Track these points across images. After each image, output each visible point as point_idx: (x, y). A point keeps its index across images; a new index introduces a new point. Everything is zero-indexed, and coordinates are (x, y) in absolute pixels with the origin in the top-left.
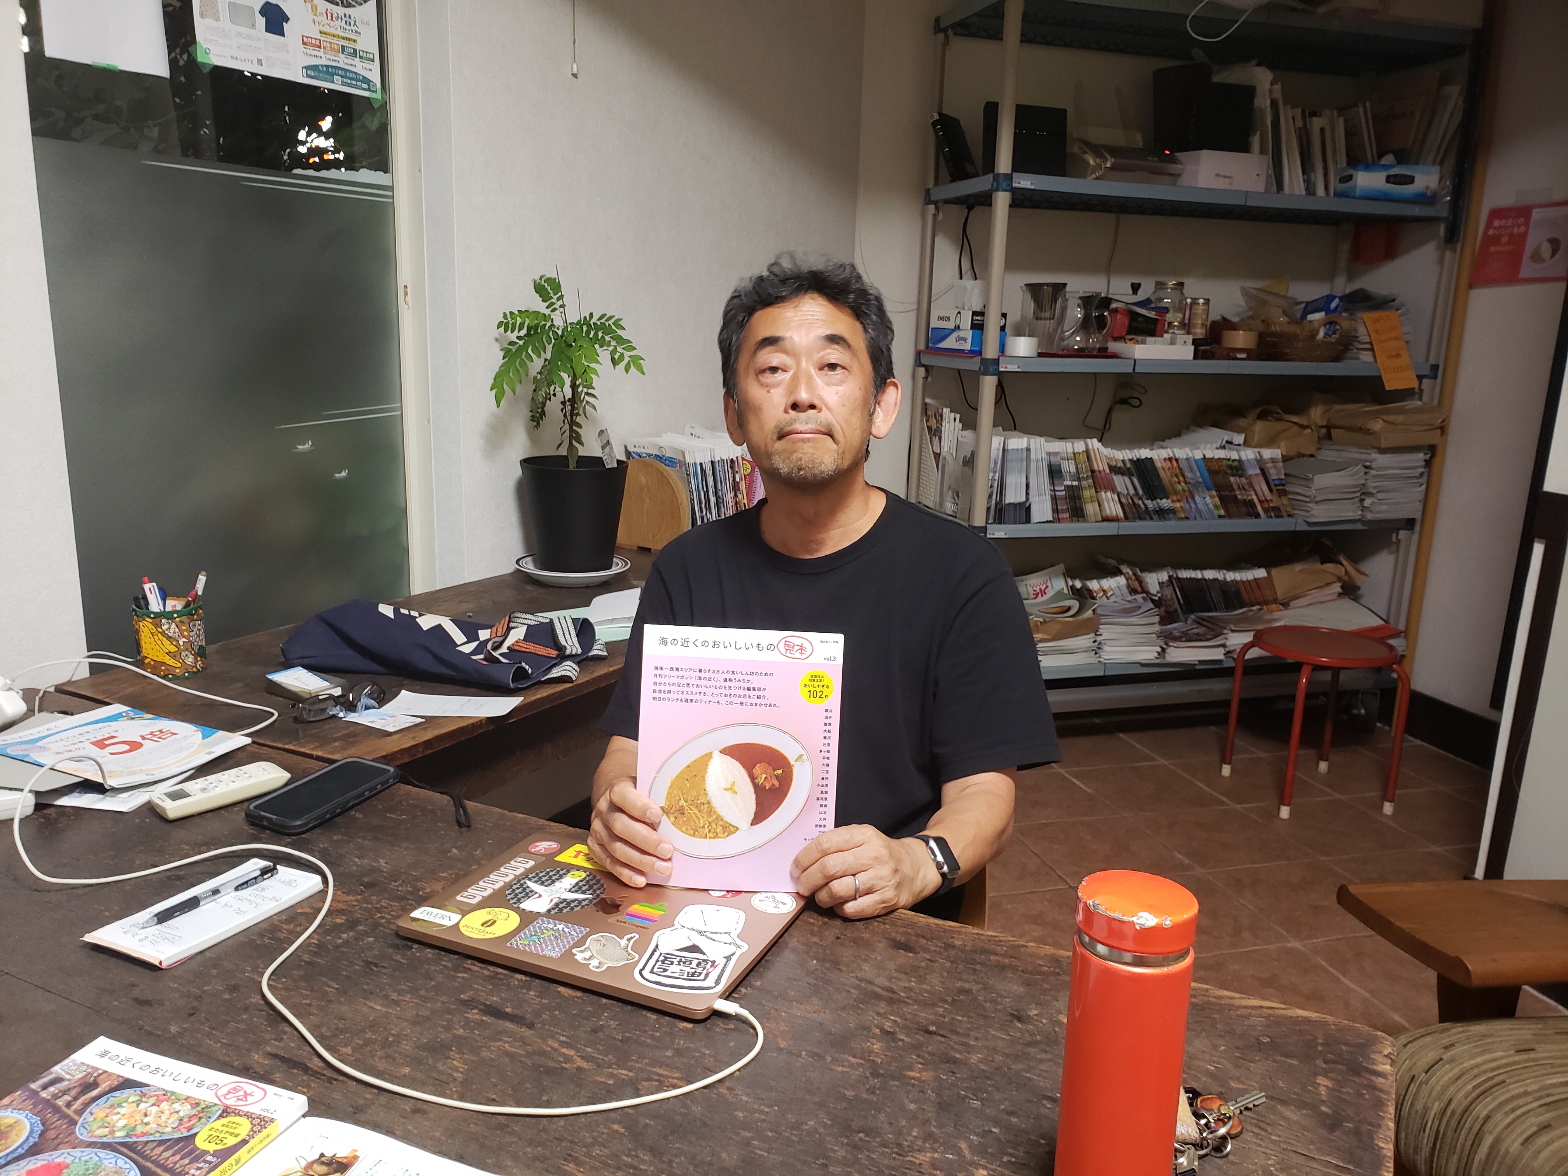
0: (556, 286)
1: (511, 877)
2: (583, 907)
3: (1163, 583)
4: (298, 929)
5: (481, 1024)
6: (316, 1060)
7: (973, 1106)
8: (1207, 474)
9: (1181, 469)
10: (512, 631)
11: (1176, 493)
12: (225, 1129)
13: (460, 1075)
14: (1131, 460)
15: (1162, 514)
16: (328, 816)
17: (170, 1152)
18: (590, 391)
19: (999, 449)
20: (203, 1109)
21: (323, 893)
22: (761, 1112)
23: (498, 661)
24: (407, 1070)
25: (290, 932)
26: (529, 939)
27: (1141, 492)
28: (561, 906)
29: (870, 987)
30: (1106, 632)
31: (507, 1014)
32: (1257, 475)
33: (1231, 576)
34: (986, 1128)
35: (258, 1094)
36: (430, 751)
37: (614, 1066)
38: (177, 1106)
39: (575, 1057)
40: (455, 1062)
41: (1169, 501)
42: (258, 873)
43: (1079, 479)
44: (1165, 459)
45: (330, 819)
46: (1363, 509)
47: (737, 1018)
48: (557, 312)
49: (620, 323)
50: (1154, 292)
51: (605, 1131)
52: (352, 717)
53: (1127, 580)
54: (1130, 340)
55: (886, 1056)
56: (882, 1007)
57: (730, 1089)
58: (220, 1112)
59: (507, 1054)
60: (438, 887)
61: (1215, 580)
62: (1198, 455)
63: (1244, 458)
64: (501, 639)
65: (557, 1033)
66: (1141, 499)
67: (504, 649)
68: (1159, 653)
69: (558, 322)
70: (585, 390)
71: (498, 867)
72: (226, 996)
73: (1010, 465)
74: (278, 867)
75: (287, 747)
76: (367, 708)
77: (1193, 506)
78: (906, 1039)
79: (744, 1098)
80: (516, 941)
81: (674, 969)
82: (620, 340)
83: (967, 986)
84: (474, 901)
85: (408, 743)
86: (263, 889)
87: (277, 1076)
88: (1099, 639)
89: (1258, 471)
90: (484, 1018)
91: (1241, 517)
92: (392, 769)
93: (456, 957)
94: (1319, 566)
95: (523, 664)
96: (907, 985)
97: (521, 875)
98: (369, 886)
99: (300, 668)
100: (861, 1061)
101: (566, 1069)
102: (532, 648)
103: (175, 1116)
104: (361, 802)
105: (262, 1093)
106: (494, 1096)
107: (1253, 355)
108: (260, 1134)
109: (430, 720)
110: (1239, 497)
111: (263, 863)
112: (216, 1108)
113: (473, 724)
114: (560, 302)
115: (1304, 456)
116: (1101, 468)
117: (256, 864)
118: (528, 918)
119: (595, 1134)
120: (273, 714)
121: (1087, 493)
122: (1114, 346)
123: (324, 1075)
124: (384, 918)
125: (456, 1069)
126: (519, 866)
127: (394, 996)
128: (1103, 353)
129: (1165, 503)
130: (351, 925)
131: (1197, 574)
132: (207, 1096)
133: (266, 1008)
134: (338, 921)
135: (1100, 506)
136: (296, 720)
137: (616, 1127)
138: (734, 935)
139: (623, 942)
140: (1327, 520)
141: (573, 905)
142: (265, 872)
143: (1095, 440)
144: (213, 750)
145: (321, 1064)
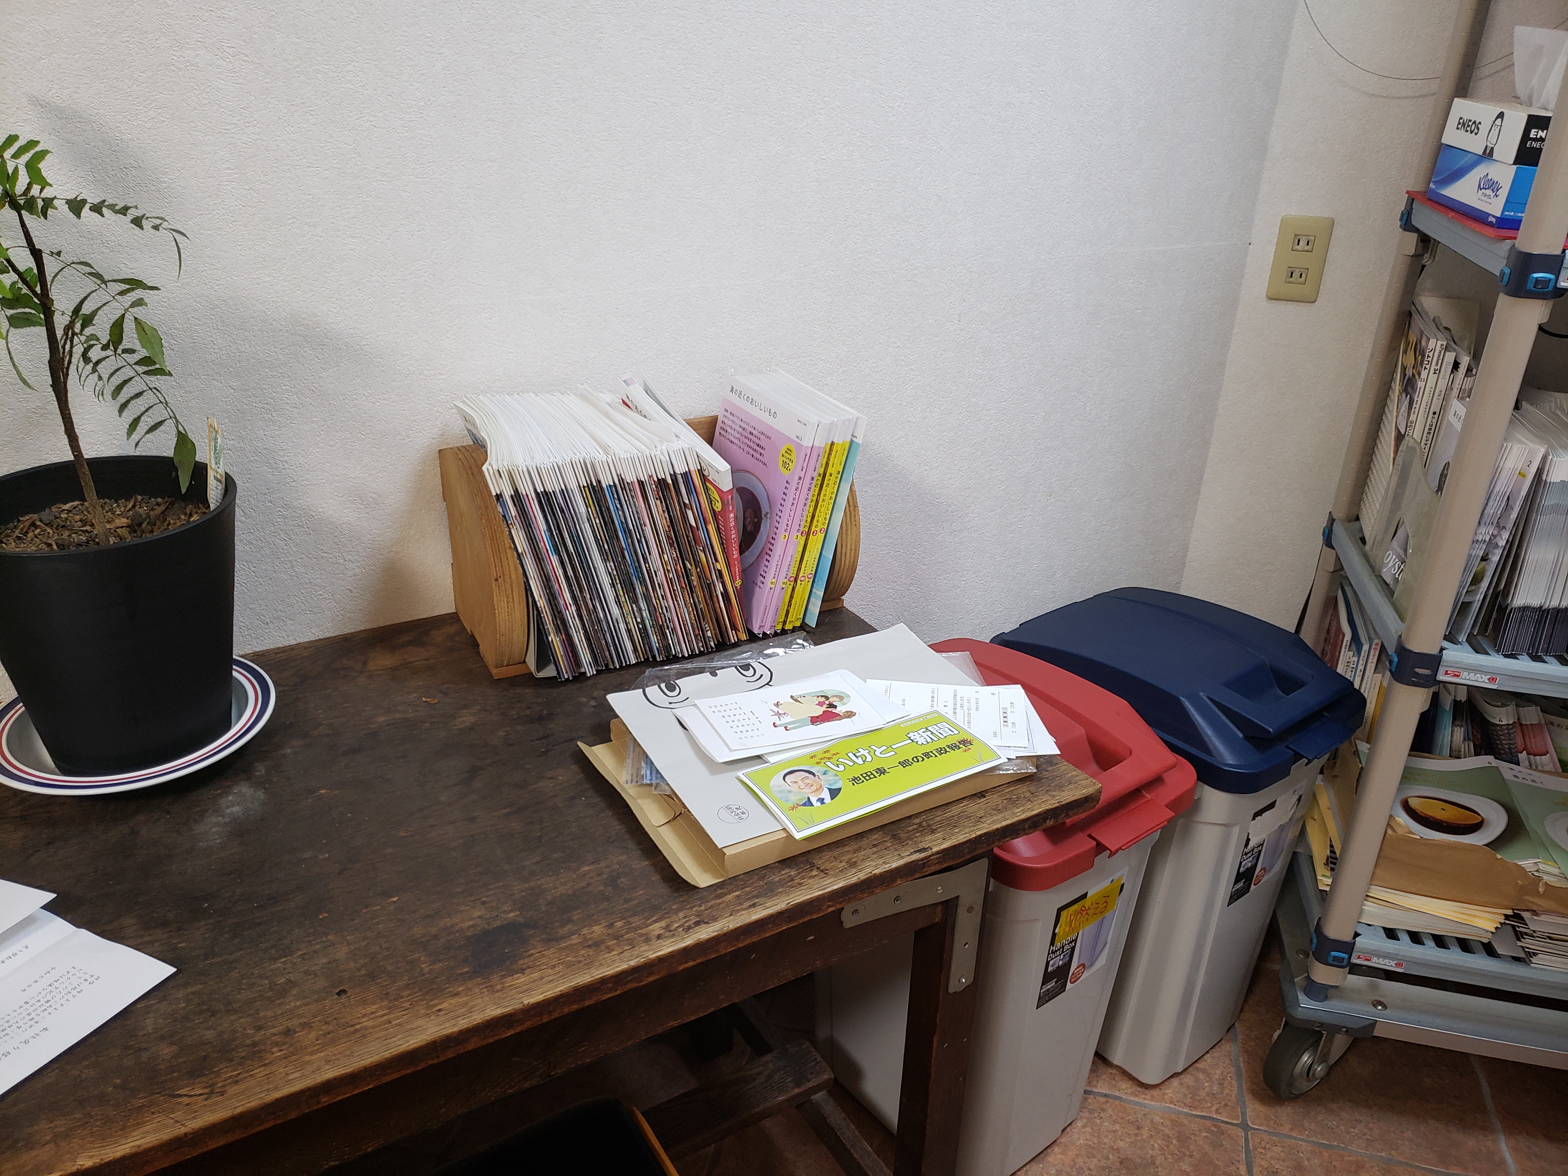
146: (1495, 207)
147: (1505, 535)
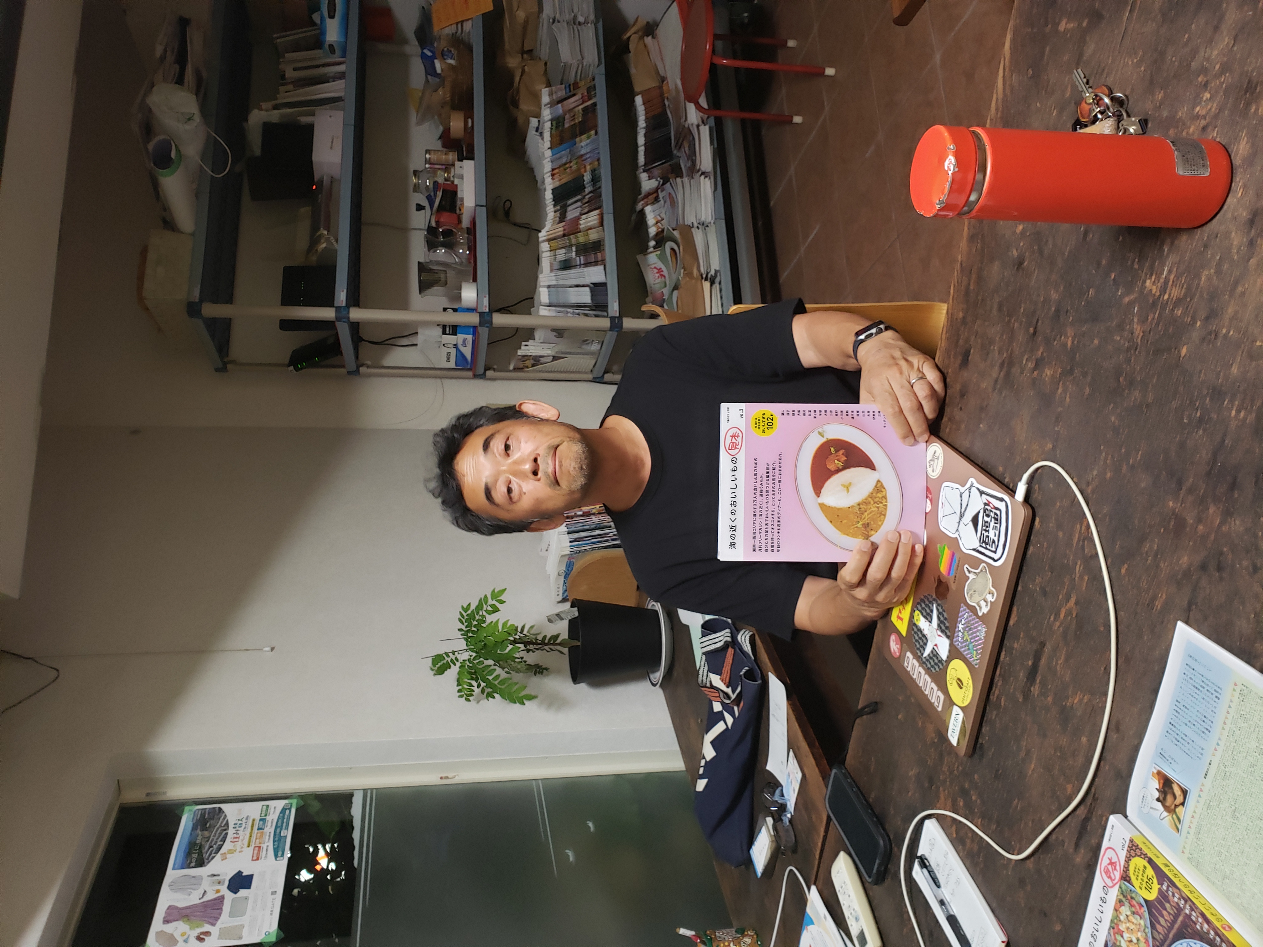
0: (437, 658)
1: (921, 669)
2: (944, 611)
3: (649, 177)
4: (970, 835)
5: (1043, 684)
6: (1079, 812)
7: (1093, 294)
8: (563, 146)
9: (560, 167)
10: (714, 684)
11: (579, 169)
12: (1140, 877)
13: (1086, 697)
14: (555, 206)
15: (595, 180)
16: (875, 819)
17: (1161, 919)
18: (519, 630)
19: (549, 310)
20: (1124, 896)
21: (938, 817)
22: (1106, 459)
23: (740, 694)
24: (1084, 739)
25: (972, 841)
26: (971, 651)
27: (579, 197)
28: (943, 628)
29: (1000, 381)
30: (690, 219)
31: (1033, 664)
32: (562, 106)
33: (642, 123)
34: (1112, 283)
35: (1110, 853)
36: (817, 744)
37: (1073, 576)
38: (1122, 918)
39: (1067, 608)
40: (1075, 702)
41: (585, 174)
42: (925, 870)
43: (571, 246)
44: (553, 179)
45: (877, 818)
46: (586, 22)
47: (1030, 483)
48: (459, 657)
49: (465, 606)
50: (421, 193)
51: (1127, 580)
52: (791, 806)
53: (647, 205)
54: (460, 210)
55: (1055, 364)
56: (1016, 370)
57: (1088, 484)
58: (1126, 883)
59: (1067, 660)
60: (930, 728)
61: (645, 135)
62: (548, 153)
63: (549, 117)
64: (721, 693)
65: (1048, 623)
66: (584, 197)
67: (729, 691)
68: (706, 177)
69: (465, 656)
70: (519, 634)
71: (913, 680)
72: (1029, 888)
73: (562, 301)
74: (919, 854)
75: (817, 857)
76: (782, 795)
77: (588, 156)
78: (1041, 350)
79: (1095, 473)
80: (974, 661)
81: (992, 534)
82: (479, 607)
83: (996, 306)
84: (942, 697)
85: (810, 761)
86: (938, 865)
87: (1094, 841)
88: (696, 224)
89: (560, 105)
90: (1038, 681)
91: (595, 117)
92: (834, 771)
93: (988, 708)
94: (631, 54)
95: (741, 673)
96: (997, 353)
97: (918, 661)
98: (931, 781)
99: (751, 851)
100: (1061, 384)
101: (1077, 614)
102: (727, 668)
103: (1131, 918)
104: (862, 794)
105: (1109, 850)
106: (1102, 669)
107: (469, 113)
108: (1143, 849)
109: (791, 745)
110: (580, 120)
111: (916, 866)
112: (1123, 887)
113: (793, 711)
114: (451, 655)
115: (546, 70)
116: (562, 229)
117: (917, 873)
118: (954, 653)
119: (1130, 587)
120: (791, 870)
121: (582, 239)
122: (466, 223)
123: (1091, 804)
124: (958, 767)
125: (1081, 700)
126: (911, 664)
127: (1022, 754)
128: (472, 231)
129: (587, 177)
130: (964, 793)
131: (641, 150)
132: (1114, 894)
133: (1036, 856)
134: (961, 804)
135: (591, 229)
136: (794, 851)
137: (1123, 571)
138: (962, 489)
139: (972, 576)
140: (596, 50)
141: (942, 619)
142: (924, 864)
143: (540, 235)
144: (822, 916)
145: (1082, 807)
146: (470, 338)
147: (569, 310)
